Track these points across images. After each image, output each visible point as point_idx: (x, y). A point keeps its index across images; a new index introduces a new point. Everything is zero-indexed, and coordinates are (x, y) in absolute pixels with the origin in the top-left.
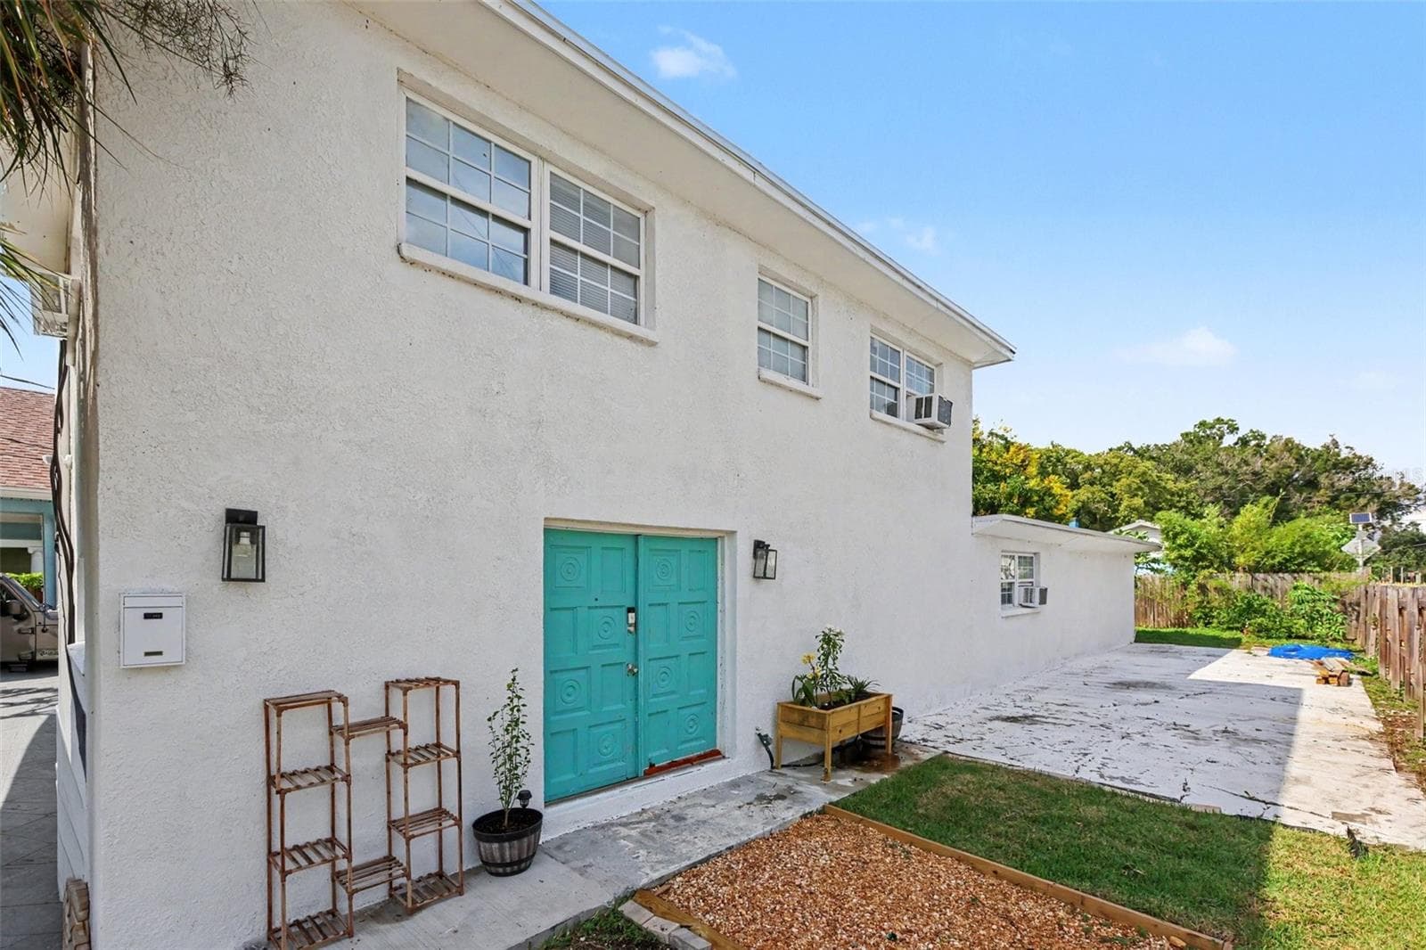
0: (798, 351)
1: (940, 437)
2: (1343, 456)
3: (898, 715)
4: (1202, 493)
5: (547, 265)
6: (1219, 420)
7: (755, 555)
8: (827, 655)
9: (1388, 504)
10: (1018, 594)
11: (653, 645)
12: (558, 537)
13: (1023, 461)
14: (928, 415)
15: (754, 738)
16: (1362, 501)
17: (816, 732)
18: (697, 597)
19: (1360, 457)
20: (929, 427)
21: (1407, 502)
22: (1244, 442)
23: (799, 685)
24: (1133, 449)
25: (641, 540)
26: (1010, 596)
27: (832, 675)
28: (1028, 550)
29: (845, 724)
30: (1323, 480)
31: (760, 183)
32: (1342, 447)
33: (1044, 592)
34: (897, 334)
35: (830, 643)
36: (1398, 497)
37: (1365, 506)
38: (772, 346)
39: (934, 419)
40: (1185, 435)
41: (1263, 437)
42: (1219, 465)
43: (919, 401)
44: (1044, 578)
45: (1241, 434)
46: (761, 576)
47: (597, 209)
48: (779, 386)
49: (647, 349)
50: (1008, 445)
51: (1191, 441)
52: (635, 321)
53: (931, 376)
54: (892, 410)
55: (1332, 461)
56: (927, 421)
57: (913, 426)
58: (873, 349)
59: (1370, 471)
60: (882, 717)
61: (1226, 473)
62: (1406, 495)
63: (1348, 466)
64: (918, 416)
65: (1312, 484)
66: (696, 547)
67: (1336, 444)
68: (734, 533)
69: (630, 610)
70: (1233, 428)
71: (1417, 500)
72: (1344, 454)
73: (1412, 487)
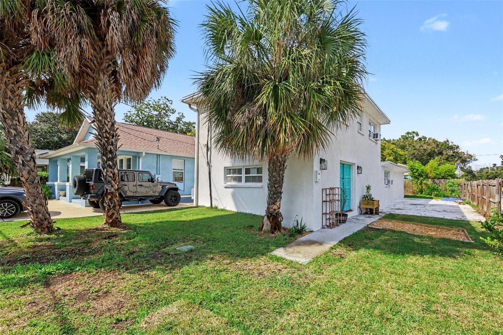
0: (360, 125)
3: (379, 205)
6: (414, 132)
7: (358, 169)
9: (463, 160)
12: (342, 165)
14: (377, 137)
15: (357, 207)
17: (371, 206)
19: (455, 145)
20: (376, 140)
21: (469, 160)
22: (420, 139)
24: (386, 140)
27: (369, 195)
30: (444, 152)
32: (450, 142)
35: (368, 188)
36: (466, 158)
37: (457, 160)
39: (378, 139)
40: (402, 136)
41: (426, 138)
42: (414, 146)
43: (374, 134)
44: (390, 178)
45: (419, 137)
46: (359, 173)
48: (359, 133)
49: (348, 128)
51: (404, 138)
53: (374, 128)
55: (446, 146)
59: (458, 150)
61: (416, 149)
62: (468, 158)
63: (451, 148)
64: (374, 137)
65: (441, 153)
66: (349, 167)
67: (448, 141)
68: (354, 164)
69: (343, 179)
70: (417, 135)
71: (472, 159)
72: (450, 144)
73: (470, 155)
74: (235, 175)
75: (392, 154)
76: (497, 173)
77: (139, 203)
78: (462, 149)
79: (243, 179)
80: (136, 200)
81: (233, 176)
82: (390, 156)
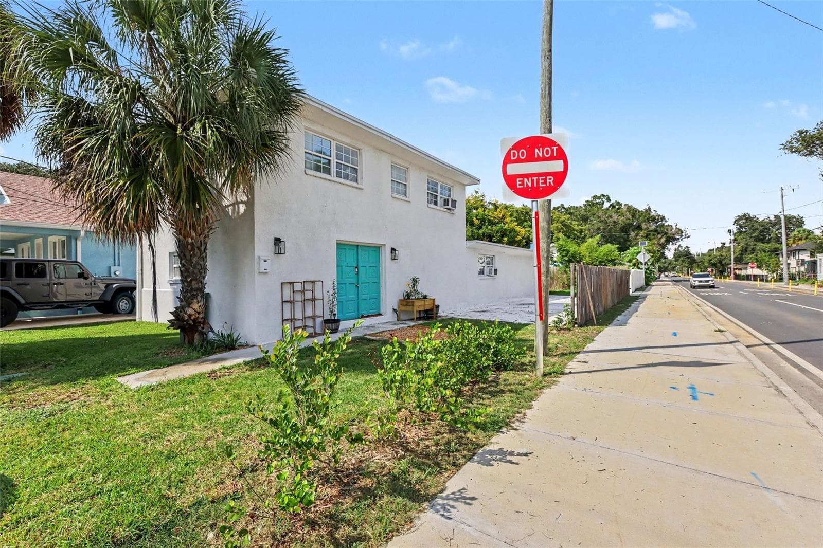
0: (404, 186)
1: (453, 212)
2: (652, 214)
3: (438, 307)
4: (592, 231)
5: (335, 169)
6: (603, 195)
7: (392, 252)
8: (414, 285)
9: (670, 238)
10: (486, 271)
11: (362, 278)
12: (341, 245)
13: (503, 216)
14: (448, 205)
15: (391, 310)
16: (659, 236)
17: (411, 307)
18: (374, 265)
19: (659, 216)
20: (448, 209)
21: (678, 237)
22: (613, 206)
23: (405, 294)
24: (564, 208)
25: (359, 247)
26: (483, 272)
27: (416, 291)
28: (491, 254)
29: (419, 306)
30: (644, 226)
31: (393, 141)
32: (652, 210)
33: (496, 271)
34: (437, 177)
35: (415, 281)
36: (674, 234)
37: (661, 238)
38: (395, 186)
39: (450, 207)
40: (587, 201)
41: (621, 205)
42: (599, 217)
43: (445, 200)
44: (497, 264)
45: (611, 202)
46: (394, 259)
47: (347, 151)
48: (398, 199)
49: (361, 191)
50: (496, 207)
51: (589, 205)
52: (357, 181)
53: (449, 190)
54: (436, 203)
55: (648, 216)
56: (447, 207)
57: (442, 209)
58: (428, 183)
59: (664, 222)
60: (432, 306)
61: (602, 221)
62: (677, 233)
63: (653, 219)
64: (445, 205)
65: (639, 228)
66: (374, 249)
67: (649, 209)
68: (385, 245)
69: (356, 267)
70: (609, 200)
71: (682, 236)
72: (653, 213)
73: (680, 230)
75: (562, 228)
76: (722, 255)
77: (77, 314)
78: (671, 221)
80: (85, 305)
82: (560, 232)
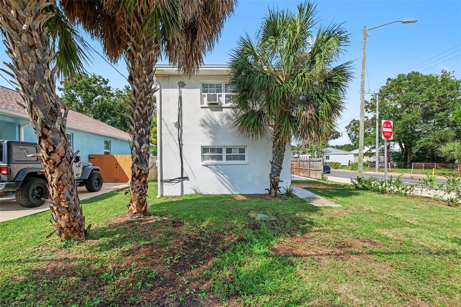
74: (214, 154)
79: (224, 158)
81: (211, 154)
